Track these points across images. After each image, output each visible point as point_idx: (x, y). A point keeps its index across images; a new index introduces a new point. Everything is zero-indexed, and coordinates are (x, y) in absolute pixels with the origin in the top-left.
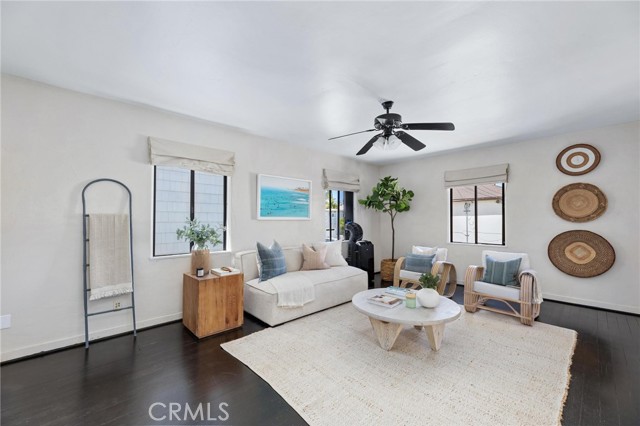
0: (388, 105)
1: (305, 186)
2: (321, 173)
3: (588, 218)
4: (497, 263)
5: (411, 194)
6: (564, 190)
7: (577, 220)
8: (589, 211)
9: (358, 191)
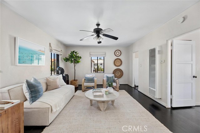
0: (98, 25)
1: (43, 50)
2: (49, 44)
3: (119, 66)
4: (110, 77)
5: (81, 58)
6: (116, 60)
7: (118, 66)
8: (119, 64)
9: (61, 55)
